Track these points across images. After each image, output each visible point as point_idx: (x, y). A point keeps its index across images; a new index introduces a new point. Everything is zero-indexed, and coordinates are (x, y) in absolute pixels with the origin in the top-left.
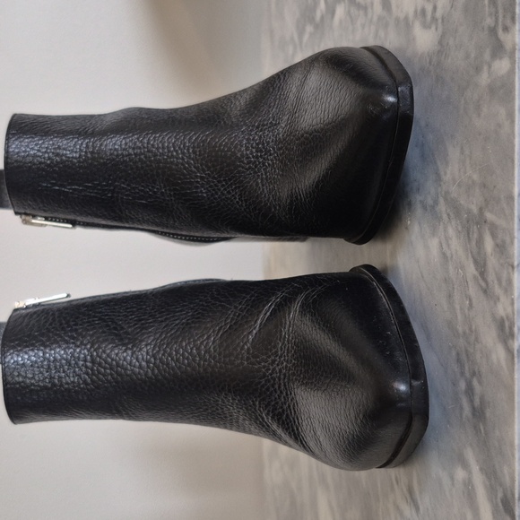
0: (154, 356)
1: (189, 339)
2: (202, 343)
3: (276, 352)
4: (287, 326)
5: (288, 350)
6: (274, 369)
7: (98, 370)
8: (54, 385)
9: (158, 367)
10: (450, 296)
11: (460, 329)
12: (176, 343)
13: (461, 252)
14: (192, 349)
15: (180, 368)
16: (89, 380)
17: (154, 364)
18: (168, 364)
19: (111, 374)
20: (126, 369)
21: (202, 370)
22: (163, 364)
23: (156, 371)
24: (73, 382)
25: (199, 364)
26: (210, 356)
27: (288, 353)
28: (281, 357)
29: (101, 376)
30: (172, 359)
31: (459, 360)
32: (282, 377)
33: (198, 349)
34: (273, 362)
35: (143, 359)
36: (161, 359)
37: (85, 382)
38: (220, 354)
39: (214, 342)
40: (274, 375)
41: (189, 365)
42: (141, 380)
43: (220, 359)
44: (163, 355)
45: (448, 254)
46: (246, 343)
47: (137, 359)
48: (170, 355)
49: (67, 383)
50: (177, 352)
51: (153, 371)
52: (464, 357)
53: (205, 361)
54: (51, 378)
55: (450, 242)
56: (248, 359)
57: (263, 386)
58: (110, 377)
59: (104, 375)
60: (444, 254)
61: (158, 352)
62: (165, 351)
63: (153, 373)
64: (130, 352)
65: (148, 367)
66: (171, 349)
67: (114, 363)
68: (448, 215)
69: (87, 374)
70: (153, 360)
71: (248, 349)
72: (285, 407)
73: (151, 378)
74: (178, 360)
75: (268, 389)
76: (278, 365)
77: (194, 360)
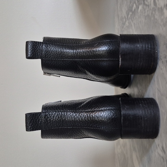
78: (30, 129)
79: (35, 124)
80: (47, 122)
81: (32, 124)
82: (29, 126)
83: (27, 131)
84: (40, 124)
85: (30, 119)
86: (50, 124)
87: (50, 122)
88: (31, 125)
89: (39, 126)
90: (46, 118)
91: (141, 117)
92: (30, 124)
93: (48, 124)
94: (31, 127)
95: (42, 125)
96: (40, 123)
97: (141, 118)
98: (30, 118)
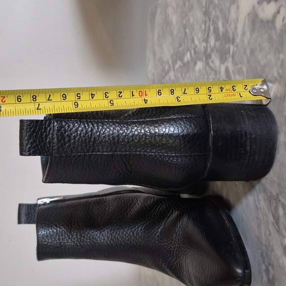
0: (111, 234)
1: (129, 228)
2: (135, 230)
3: (173, 239)
4: (178, 228)
5: (179, 239)
6: (171, 247)
7: (83, 240)
8: (62, 246)
9: (113, 240)
10: (259, 226)
11: (264, 243)
12: (122, 229)
13: (266, 209)
14: (130, 232)
15: (124, 241)
16: (79, 245)
17: (111, 238)
18: (118, 239)
19: (90, 242)
20: (97, 240)
21: (135, 243)
22: (116, 239)
23: (112, 242)
24: (71, 245)
25: (133, 240)
26: (139, 237)
27: (179, 240)
28: (175, 241)
29: (85, 243)
30: (120, 237)
31: (262, 255)
32: (175, 251)
33: (133, 233)
34: (171, 243)
35: (105, 235)
36: (114, 237)
37: (77, 245)
38: (144, 236)
39: (141, 230)
40: (171, 249)
41: (128, 240)
42: (105, 245)
43: (144, 239)
44: (116, 234)
45: (259, 206)
46: (157, 233)
47: (103, 236)
48: (119, 234)
49: (68, 245)
50: (123, 233)
51: (110, 242)
52: (265, 255)
53: (136, 239)
54: (60, 242)
55: (260, 202)
56: (158, 240)
57: (165, 253)
58: (89, 243)
59: (86, 242)
60: (257, 206)
61: (113, 232)
62: (116, 233)
63: (110, 243)
64: (99, 232)
65: (108, 240)
66: (120, 232)
67: (91, 237)
68: (260, 189)
69: (78, 241)
70: (110, 236)
71: (158, 235)
72: (175, 263)
73: (109, 245)
74: (123, 237)
75: (167, 255)
76: (173, 245)
77: (131, 238)
78: (29, 151)
79: (39, 141)
80: (64, 139)
81: (34, 141)
82: (27, 145)
83: (21, 154)
84: (50, 144)
85: (29, 131)
86: (70, 145)
87: (69, 140)
88: (31, 143)
89: (47, 148)
90: (62, 132)
91: (246, 133)
92: (28, 140)
93: (65, 145)
94: (31, 146)
95: (53, 146)
96: (50, 142)
97: (246, 135)
98: (31, 129)
